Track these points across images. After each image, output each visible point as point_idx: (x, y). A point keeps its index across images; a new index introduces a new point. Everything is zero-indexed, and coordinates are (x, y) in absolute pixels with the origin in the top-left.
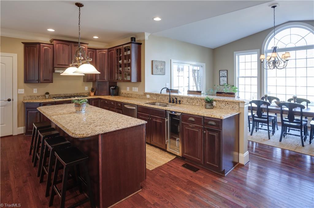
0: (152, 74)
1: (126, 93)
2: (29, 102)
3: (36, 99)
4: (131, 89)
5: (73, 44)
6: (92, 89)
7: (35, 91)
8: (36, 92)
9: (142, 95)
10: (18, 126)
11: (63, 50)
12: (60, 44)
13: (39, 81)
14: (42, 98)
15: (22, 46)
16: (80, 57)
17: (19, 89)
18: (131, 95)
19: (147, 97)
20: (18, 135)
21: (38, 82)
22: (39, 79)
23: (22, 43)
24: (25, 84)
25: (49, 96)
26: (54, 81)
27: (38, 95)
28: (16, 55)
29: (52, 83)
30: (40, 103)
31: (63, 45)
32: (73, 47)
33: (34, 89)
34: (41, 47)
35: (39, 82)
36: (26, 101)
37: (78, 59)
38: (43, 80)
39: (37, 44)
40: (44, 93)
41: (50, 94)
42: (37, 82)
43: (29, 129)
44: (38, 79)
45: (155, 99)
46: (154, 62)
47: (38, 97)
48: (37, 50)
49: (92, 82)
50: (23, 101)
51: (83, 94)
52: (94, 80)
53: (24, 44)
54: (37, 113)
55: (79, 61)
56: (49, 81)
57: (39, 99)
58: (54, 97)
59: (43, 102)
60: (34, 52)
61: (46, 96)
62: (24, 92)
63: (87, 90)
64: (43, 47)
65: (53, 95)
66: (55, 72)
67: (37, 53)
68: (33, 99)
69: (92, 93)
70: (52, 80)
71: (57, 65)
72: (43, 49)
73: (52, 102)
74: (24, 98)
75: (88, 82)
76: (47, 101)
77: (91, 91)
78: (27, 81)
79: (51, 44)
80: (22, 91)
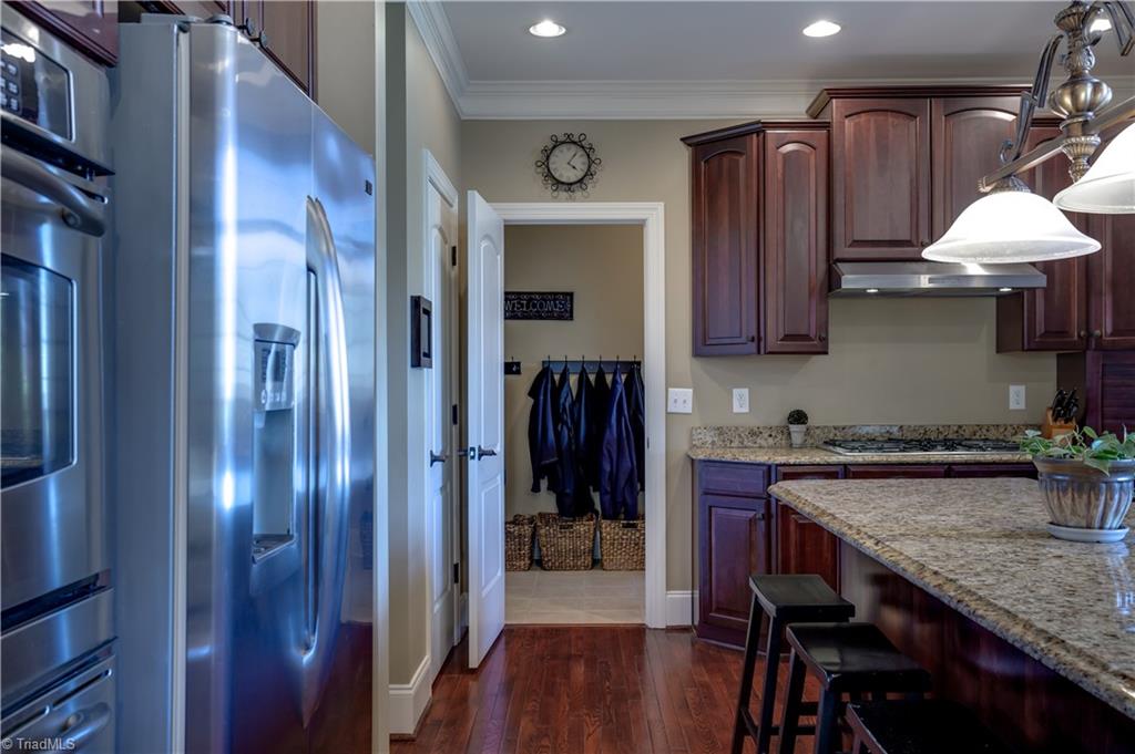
2: (713, 458)
3: (744, 445)
5: (938, 106)
6: (1059, 402)
7: (740, 401)
8: (746, 409)
10: (669, 587)
11: (883, 149)
12: (863, 117)
13: (759, 345)
14: (771, 441)
15: (683, 157)
17: (670, 389)
20: (670, 630)
21: (755, 350)
22: (762, 334)
24: (698, 364)
25: (807, 433)
26: (831, 346)
27: (754, 423)
28: (662, 204)
29: (826, 353)
30: (769, 467)
31: (881, 117)
32: (940, 122)
33: (736, 392)
34: (770, 145)
35: (759, 352)
37: (1068, 100)
38: (781, 337)
39: (750, 133)
40: (779, 418)
41: (811, 422)
42: (752, 347)
43: (714, 607)
44: (754, 333)
47: (752, 433)
48: (748, 170)
49: (1055, 353)
50: (690, 453)
51: (993, 430)
52: (1076, 338)
53: (689, 145)
54: (752, 521)
55: (1080, 120)
56: (808, 344)
57: (760, 447)
58: (833, 443)
59: (784, 465)
60: (734, 180)
61: (793, 435)
62: (690, 405)
63: (1022, 406)
64: (778, 148)
65: (825, 427)
66: (840, 287)
67: (748, 187)
68: (733, 445)
69: (1061, 427)
70: (824, 340)
71: (850, 246)
72: (776, 157)
73: (829, 464)
74: (691, 439)
75: (1029, 350)
76: (804, 459)
77: (1051, 412)
78: (706, 344)
79: (816, 122)
80: (685, 402)
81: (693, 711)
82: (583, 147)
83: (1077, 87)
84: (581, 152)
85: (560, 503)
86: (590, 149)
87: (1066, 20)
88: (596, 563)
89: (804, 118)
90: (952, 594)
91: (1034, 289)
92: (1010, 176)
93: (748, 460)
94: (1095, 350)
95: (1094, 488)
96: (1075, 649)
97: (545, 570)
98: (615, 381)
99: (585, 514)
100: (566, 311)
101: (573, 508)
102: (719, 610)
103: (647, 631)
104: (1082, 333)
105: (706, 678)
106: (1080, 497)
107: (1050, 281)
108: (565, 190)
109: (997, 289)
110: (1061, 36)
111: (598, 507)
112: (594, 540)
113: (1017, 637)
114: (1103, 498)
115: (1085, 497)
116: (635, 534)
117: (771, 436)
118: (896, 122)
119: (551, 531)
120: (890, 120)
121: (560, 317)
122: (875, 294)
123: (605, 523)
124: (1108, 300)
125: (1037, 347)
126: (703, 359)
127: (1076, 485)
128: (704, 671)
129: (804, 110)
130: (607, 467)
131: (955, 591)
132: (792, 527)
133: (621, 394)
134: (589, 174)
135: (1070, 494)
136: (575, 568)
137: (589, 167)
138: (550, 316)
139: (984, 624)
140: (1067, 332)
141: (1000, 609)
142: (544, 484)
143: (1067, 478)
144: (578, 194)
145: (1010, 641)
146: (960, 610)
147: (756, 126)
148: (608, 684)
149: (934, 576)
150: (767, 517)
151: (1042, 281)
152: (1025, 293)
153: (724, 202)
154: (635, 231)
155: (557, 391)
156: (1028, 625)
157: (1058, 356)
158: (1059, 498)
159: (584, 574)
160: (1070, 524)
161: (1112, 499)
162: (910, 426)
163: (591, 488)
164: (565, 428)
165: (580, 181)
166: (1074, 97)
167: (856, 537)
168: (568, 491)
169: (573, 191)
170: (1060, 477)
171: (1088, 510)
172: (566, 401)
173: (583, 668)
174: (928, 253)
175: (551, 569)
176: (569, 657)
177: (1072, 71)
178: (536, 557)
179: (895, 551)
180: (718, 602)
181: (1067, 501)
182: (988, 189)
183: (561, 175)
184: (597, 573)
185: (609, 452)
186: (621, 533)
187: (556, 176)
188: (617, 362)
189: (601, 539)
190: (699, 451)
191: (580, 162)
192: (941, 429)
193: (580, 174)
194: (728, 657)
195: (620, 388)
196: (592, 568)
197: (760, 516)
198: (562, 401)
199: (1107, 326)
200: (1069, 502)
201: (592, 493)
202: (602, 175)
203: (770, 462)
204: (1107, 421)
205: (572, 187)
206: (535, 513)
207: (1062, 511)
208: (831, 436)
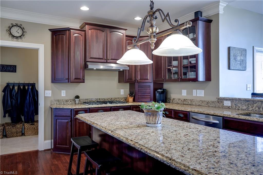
0: (229, 68)
1: (180, 99)
2: (57, 107)
3: (64, 104)
4: (190, 93)
5: (108, 30)
6: (131, 93)
7: (63, 94)
8: (65, 95)
9: (213, 102)
10: (45, 140)
11: (97, 37)
12: (93, 30)
13: (69, 80)
14: (71, 103)
15: (49, 34)
16: (155, 28)
17: (45, 91)
18: (190, 102)
19: (225, 105)
20: (45, 150)
22: (69, 78)
23: (49, 30)
24: (53, 84)
25: (79, 101)
27: (67, 99)
28: (43, 45)
29: (84, 82)
30: (72, 109)
31: (97, 31)
33: (62, 91)
34: (72, 34)
35: (69, 82)
36: (54, 107)
38: (74, 79)
39: (67, 30)
40: (73, 97)
41: (80, 98)
42: (67, 81)
43: (57, 144)
44: (67, 78)
45: (245, 108)
46: (231, 49)
47: (66, 101)
48: (66, 39)
49: (129, 83)
50: (51, 106)
51: (118, 99)
52: (133, 80)
53: (51, 31)
54: (67, 122)
55: (153, 35)
56: (80, 80)
57: (68, 104)
58: (85, 103)
59: (76, 109)
60: (62, 41)
61: (76, 101)
62: (51, 95)
63: (123, 94)
64: (73, 35)
65: (83, 99)
66: (88, 68)
67: (66, 43)
68: (61, 104)
69: (131, 98)
70: (84, 80)
71: (90, 59)
72: (73, 36)
73: (86, 108)
74: (51, 103)
75: (125, 82)
76: (80, 107)
77: (129, 95)
78: (55, 79)
79: (82, 29)
80: (49, 94)
81: (54, 173)
82: (21, 28)
83: (153, 28)
84: (20, 29)
85: (12, 120)
86: (23, 28)
87: (150, 13)
88: (23, 134)
89: (79, 29)
90: (139, 147)
91: (126, 70)
92: (135, 46)
93: (66, 108)
94: (137, 82)
95: (156, 115)
96: (179, 162)
97: (8, 138)
98: (28, 88)
99: (19, 122)
100: (14, 70)
101: (15, 120)
102: (58, 144)
103: (39, 152)
104: (135, 79)
105: (56, 163)
106: (154, 117)
107: (129, 68)
108: (16, 38)
109: (120, 70)
110: (148, 16)
111: (23, 120)
112: (22, 129)
113: (162, 159)
114: (158, 117)
115: (155, 117)
116: (34, 126)
117: (71, 101)
118: (100, 32)
119: (10, 127)
120: (99, 31)
121: (12, 72)
122: (95, 70)
123: (25, 124)
124: (139, 73)
125: (127, 82)
126: (53, 83)
127: (153, 115)
128: (56, 161)
129: (79, 27)
130: (26, 110)
131: (139, 146)
132: (77, 123)
133: (30, 92)
134: (23, 35)
135: (152, 117)
136: (17, 136)
137: (23, 33)
138: (9, 71)
139: (150, 155)
140: (131, 79)
141: (153, 151)
142: (7, 115)
143: (150, 113)
144: (20, 40)
145: (159, 160)
146: (142, 151)
147: (68, 29)
148: (29, 169)
149: (131, 141)
150: (71, 121)
151: (128, 68)
152: (125, 71)
153: (60, 45)
154: (36, 51)
155: (11, 91)
156: (163, 155)
157: (130, 84)
158: (149, 118)
159: (19, 138)
160: (151, 123)
161: (159, 117)
162: (101, 99)
163: (21, 115)
164: (14, 100)
165: (20, 36)
166: (152, 29)
167: (105, 130)
168: (15, 116)
169: (18, 39)
170: (149, 113)
171: (155, 120)
172: (14, 93)
173: (21, 166)
174: (118, 62)
175: (9, 137)
176: (17, 163)
177: (151, 24)
178: (4, 134)
179: (118, 134)
180: (58, 143)
181: (151, 118)
182: (129, 48)
183: (14, 34)
184: (23, 137)
185: (27, 106)
186: (30, 126)
187: (13, 34)
188: (29, 83)
189: (24, 128)
190: (53, 106)
191: (20, 32)
192: (108, 99)
193: (20, 35)
194: (61, 156)
195: (30, 90)
196: (21, 136)
197: (69, 121)
198: (13, 93)
199: (139, 78)
200: (151, 119)
201: (22, 117)
202: (26, 36)
203: (72, 108)
204: (139, 97)
205: (18, 38)
206: (4, 123)
207: (150, 121)
208: (85, 101)
